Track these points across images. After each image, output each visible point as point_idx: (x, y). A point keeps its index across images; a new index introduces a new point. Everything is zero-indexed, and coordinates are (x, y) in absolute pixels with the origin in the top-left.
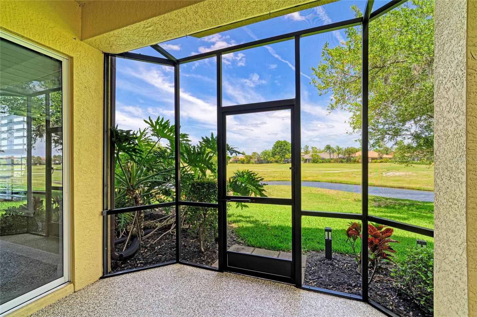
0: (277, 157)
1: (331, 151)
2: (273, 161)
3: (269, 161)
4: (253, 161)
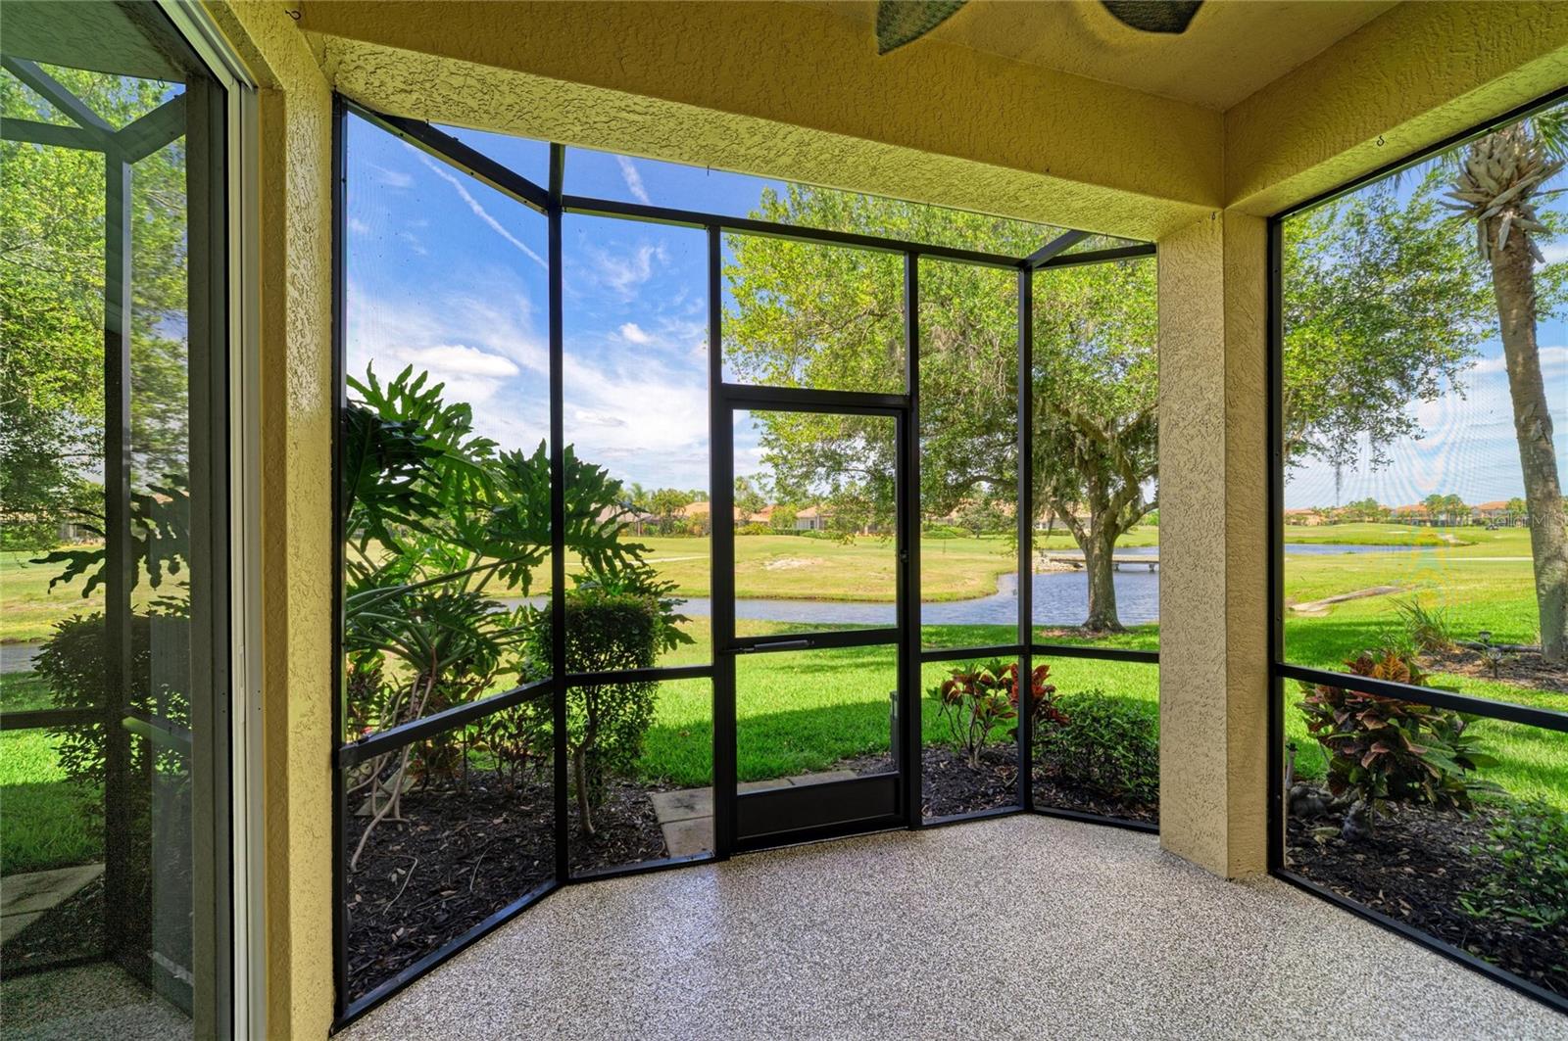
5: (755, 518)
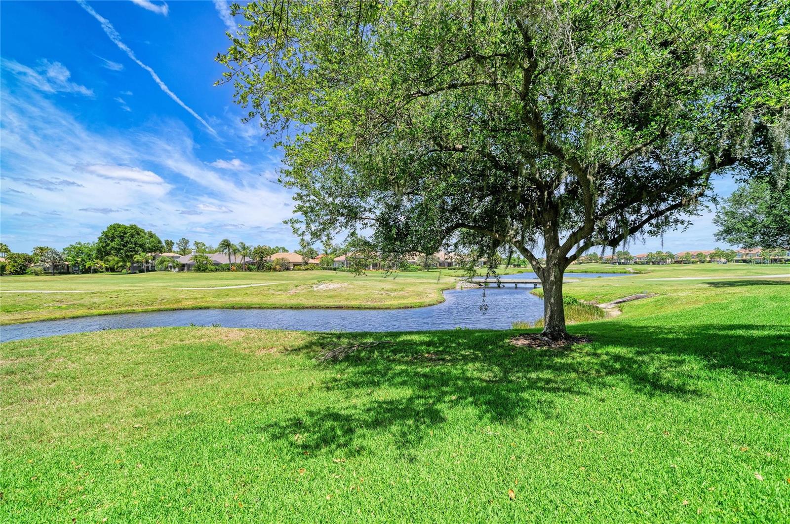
0: (113, 259)
1: (231, 250)
2: (101, 267)
3: (90, 268)
4: (39, 269)
5: (311, 261)
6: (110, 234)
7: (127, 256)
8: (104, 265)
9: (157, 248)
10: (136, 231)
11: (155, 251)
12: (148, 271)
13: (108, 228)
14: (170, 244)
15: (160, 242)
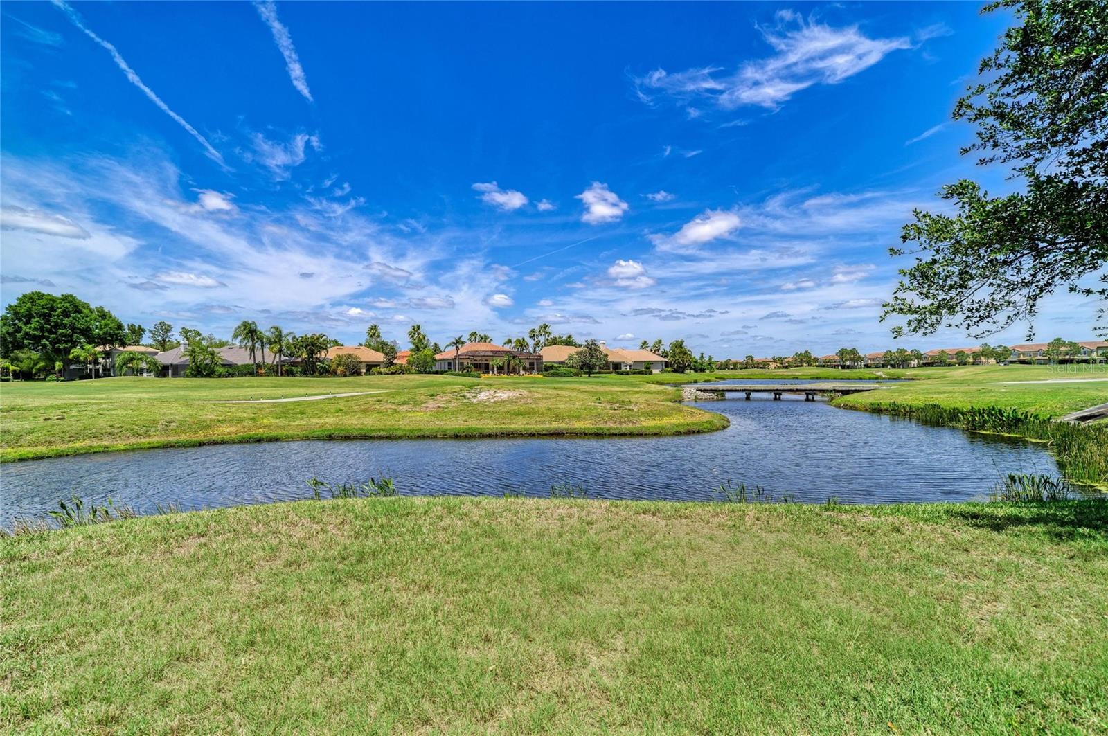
1: (256, 341)
6: (23, 311)
7: (58, 351)
8: (11, 368)
9: (115, 335)
10: (73, 306)
11: (111, 343)
12: (97, 376)
13: (18, 299)
14: (138, 332)
15: (120, 327)
